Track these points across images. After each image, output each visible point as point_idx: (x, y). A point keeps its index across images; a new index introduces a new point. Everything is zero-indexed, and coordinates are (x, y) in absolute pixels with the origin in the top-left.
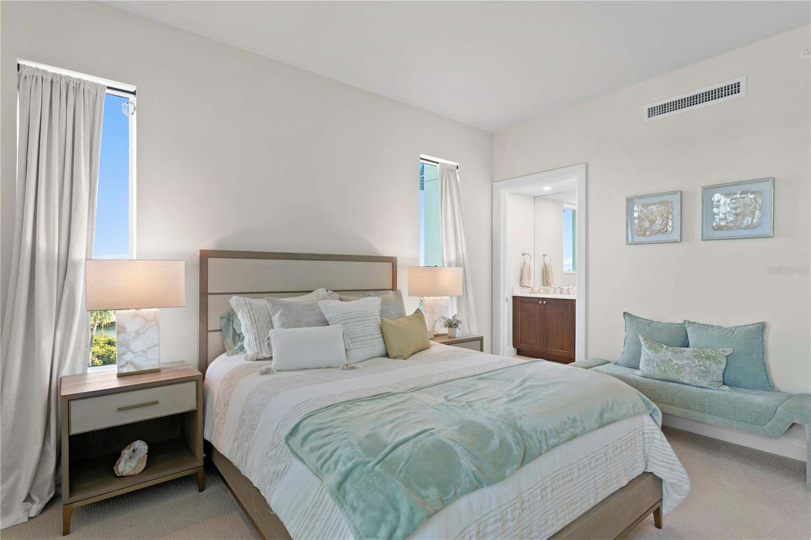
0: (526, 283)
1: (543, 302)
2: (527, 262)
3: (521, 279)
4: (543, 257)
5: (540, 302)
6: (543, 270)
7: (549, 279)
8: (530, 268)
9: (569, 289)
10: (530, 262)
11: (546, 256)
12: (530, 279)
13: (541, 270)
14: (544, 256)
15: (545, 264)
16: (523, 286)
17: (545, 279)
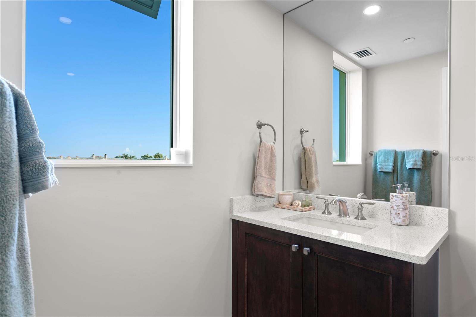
0: (263, 186)
1: (300, 249)
2: (268, 140)
3: (254, 179)
4: (300, 135)
5: (295, 247)
6: (300, 159)
7: (311, 177)
8: (273, 155)
9: (361, 204)
10: (274, 142)
11: (305, 134)
12: (273, 179)
13: (296, 159)
14: (302, 132)
15: (304, 149)
16: (258, 195)
17: (304, 177)
